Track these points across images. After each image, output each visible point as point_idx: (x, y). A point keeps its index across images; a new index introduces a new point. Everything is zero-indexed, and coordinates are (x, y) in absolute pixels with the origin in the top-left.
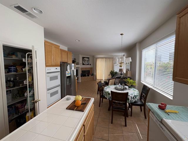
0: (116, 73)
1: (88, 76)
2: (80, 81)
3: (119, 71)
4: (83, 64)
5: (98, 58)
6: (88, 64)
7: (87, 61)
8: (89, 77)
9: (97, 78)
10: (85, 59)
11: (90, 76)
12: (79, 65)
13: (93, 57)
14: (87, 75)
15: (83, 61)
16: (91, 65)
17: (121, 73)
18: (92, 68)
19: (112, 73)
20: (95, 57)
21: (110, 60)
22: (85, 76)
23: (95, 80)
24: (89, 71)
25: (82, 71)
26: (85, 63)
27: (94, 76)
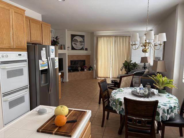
0: (135, 65)
1: (82, 70)
2: (67, 80)
3: (141, 62)
4: (73, 48)
5: (102, 36)
6: (82, 49)
7: (80, 42)
8: (83, 72)
9: (99, 75)
10: (76, 38)
11: (86, 70)
12: (64, 49)
13: (92, 34)
14: (80, 68)
15: (73, 43)
16: (87, 50)
17: (145, 66)
18: (89, 56)
19: (127, 66)
20: (94, 34)
21: (123, 39)
22: (77, 70)
23: (95, 78)
24: (84, 61)
25: (71, 61)
26: (76, 46)
27: (93, 70)
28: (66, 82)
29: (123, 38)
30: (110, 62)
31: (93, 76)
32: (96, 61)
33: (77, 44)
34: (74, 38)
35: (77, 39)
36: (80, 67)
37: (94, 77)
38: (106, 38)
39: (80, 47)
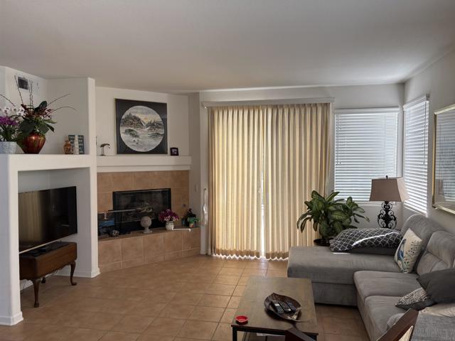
0: (350, 208)
1: (159, 225)
2: (95, 272)
3: (373, 198)
4: (123, 149)
6: (160, 150)
7: (152, 125)
8: (161, 236)
9: (221, 244)
10: (134, 111)
11: (171, 226)
12: (83, 151)
13: (193, 98)
14: (147, 221)
15: (122, 130)
16: (177, 155)
17: (387, 211)
18: (184, 174)
19: (320, 211)
20: (201, 99)
21: (303, 115)
22: (137, 228)
23: (207, 254)
24: (166, 193)
25: (114, 193)
26: (136, 139)
27: (197, 225)
28: (89, 280)
29: (303, 110)
30: (258, 195)
31: (200, 246)
32: (207, 192)
33: (139, 131)
34: (127, 113)
35: (137, 115)
36: (149, 215)
37: (203, 251)
38: (241, 113)
39: (149, 145)
